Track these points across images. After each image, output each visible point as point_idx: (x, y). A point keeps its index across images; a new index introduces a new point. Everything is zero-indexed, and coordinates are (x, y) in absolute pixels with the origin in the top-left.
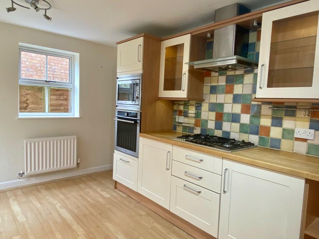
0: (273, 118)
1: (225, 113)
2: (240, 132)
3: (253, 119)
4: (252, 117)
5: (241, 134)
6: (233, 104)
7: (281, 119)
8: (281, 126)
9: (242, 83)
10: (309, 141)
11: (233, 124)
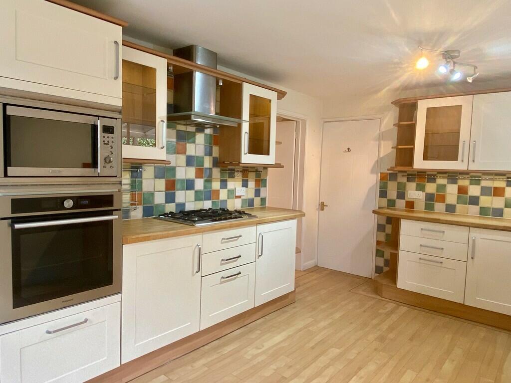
0: (221, 181)
1: (179, 180)
2: (196, 200)
3: (206, 183)
4: (206, 181)
5: (197, 202)
6: (187, 168)
7: (226, 181)
8: (227, 188)
9: (194, 142)
10: (242, 197)
11: (188, 192)
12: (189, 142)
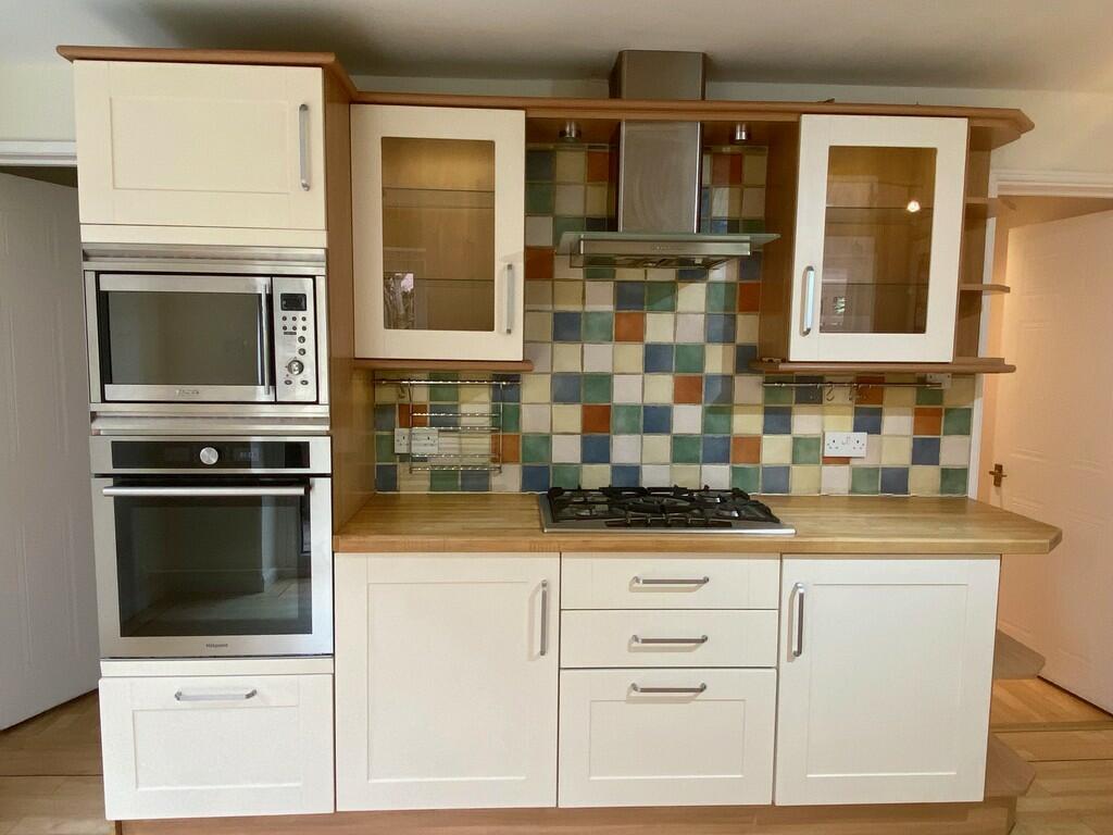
0: (767, 412)
1: (619, 406)
2: (675, 460)
3: (712, 418)
4: (709, 411)
5: (677, 466)
6: (647, 376)
7: (788, 412)
9: (672, 309)
11: (651, 439)
12: (652, 310)
